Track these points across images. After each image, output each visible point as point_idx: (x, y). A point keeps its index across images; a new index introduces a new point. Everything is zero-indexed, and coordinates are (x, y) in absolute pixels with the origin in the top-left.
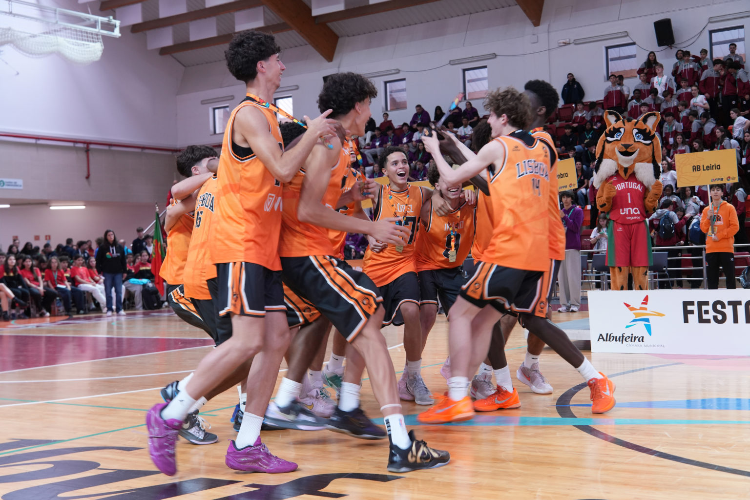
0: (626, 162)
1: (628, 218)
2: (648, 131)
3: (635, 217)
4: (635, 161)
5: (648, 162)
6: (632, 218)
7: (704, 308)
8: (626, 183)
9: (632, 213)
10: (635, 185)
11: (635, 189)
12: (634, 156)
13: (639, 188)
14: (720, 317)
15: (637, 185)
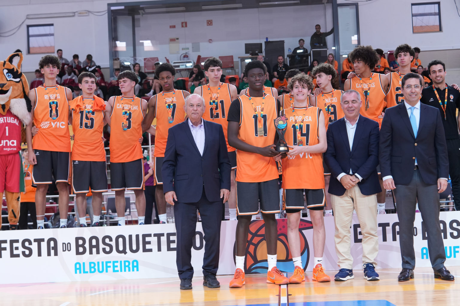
0: (3, 99)
1: (5, 149)
2: (15, 70)
3: (11, 149)
4: (10, 98)
5: (21, 98)
6: (9, 149)
7: (15, 245)
8: (5, 118)
9: (8, 145)
10: (12, 119)
11: (13, 123)
12: (9, 94)
13: (16, 122)
14: (27, 252)
15: (14, 120)
